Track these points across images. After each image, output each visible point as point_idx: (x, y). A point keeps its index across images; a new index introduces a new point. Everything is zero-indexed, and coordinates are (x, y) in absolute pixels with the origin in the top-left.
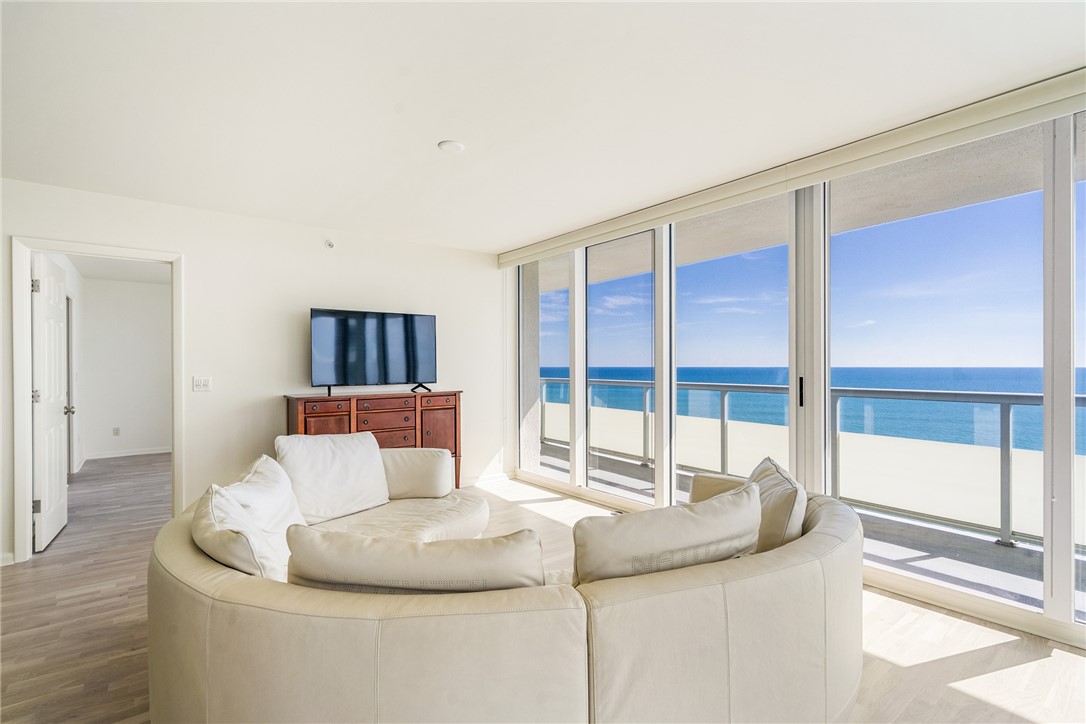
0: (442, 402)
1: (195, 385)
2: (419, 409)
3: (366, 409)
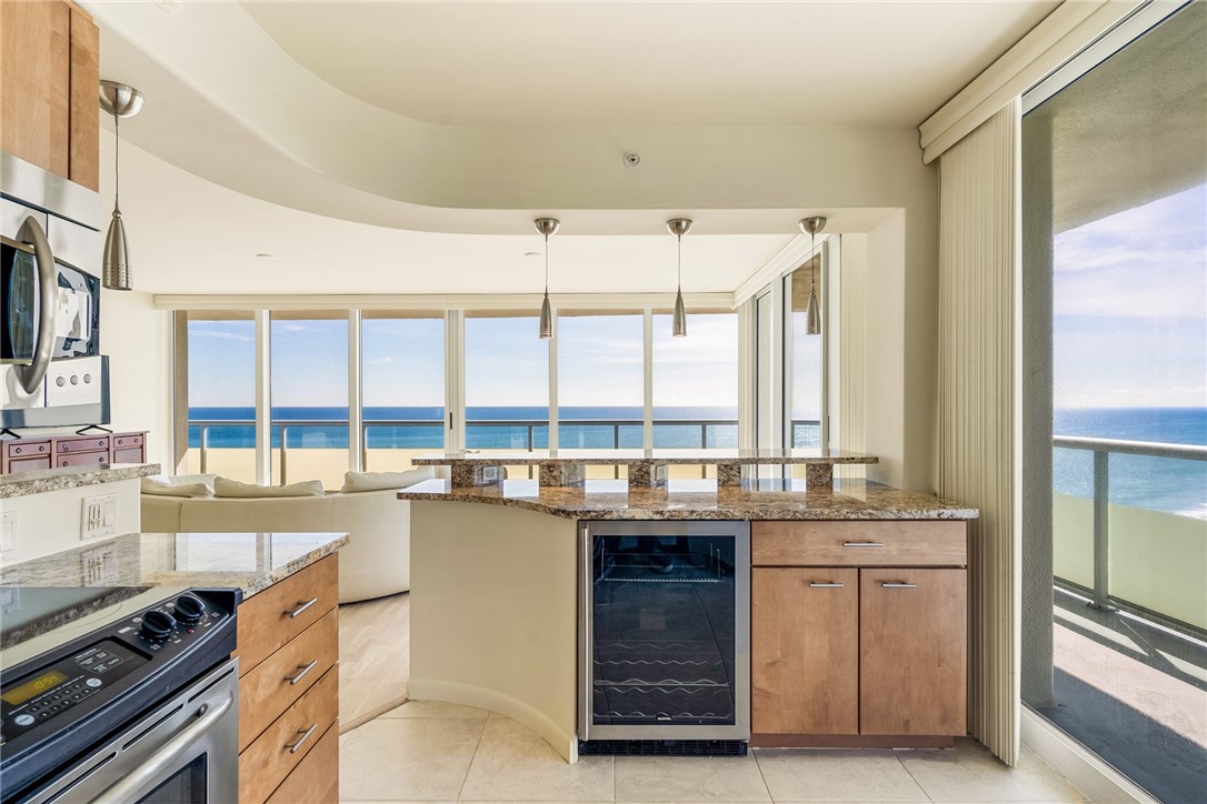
3: (66, 449)
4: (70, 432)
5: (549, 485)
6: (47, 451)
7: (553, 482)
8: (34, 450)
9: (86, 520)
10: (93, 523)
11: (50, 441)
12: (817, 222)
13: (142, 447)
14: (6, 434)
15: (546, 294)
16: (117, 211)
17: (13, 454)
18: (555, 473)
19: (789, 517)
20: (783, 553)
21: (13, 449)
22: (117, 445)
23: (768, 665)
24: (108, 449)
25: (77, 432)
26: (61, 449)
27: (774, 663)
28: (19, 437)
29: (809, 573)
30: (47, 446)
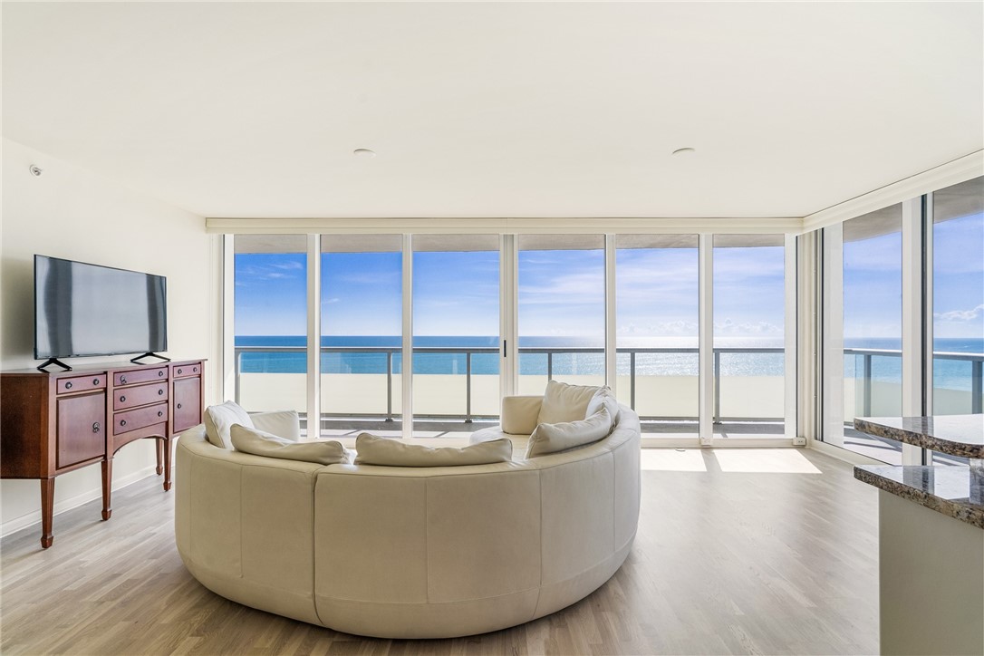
2: (171, 380)
3: (123, 382)
4: (124, 361)
6: (102, 384)
8: (86, 384)
11: (106, 373)
13: (200, 376)
14: (53, 365)
17: (62, 389)
21: (62, 383)
22: (176, 375)
24: (167, 380)
25: (132, 361)
26: (118, 382)
28: (68, 368)
30: (101, 379)
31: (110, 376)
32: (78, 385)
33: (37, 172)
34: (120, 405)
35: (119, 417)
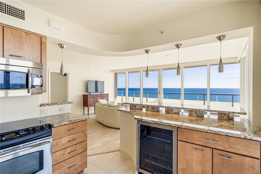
0: (106, 95)
1: (71, 93)
2: (103, 96)
3: (97, 96)
5: (148, 111)
7: (149, 110)
9: (60, 110)
10: (61, 110)
12: (222, 37)
13: (108, 96)
14: (90, 94)
15: (147, 67)
16: (62, 63)
18: (149, 108)
19: (188, 128)
20: (187, 138)
23: (182, 169)
25: (100, 93)
27: (184, 169)
29: (195, 146)
30: (94, 96)
31: (95, 95)
32: (91, 96)
33: (89, 70)
34: (96, 99)
35: (97, 101)
